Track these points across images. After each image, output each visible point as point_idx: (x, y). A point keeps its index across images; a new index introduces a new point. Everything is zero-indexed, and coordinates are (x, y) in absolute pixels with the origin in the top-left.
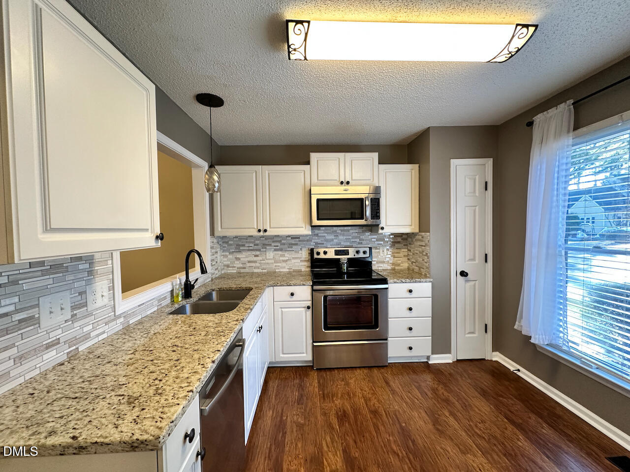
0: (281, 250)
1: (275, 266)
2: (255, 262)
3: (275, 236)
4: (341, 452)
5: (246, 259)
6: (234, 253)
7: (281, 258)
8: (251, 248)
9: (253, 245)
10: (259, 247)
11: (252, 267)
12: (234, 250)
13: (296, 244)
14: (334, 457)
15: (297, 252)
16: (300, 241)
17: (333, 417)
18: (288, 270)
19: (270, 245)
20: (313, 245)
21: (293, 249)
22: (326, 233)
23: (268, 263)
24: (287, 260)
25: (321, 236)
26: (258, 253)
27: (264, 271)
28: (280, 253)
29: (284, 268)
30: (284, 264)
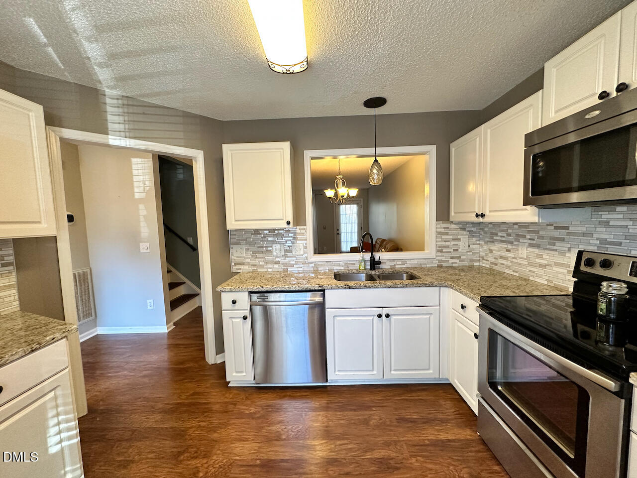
0: (538, 246)
1: (530, 271)
2: (506, 258)
3: (532, 223)
4: (335, 457)
5: (499, 253)
6: (489, 243)
7: (537, 260)
8: (504, 239)
9: (505, 235)
10: (511, 238)
11: (504, 264)
12: (488, 240)
13: (563, 240)
14: (329, 450)
15: (562, 253)
16: (568, 234)
17: (382, 454)
18: (546, 283)
19: (524, 237)
20: (595, 245)
21: (555, 248)
22: (631, 219)
23: (520, 264)
24: (546, 265)
25: (614, 227)
26: (510, 247)
27: (515, 274)
28: (536, 251)
29: (541, 277)
30: (540, 271)
